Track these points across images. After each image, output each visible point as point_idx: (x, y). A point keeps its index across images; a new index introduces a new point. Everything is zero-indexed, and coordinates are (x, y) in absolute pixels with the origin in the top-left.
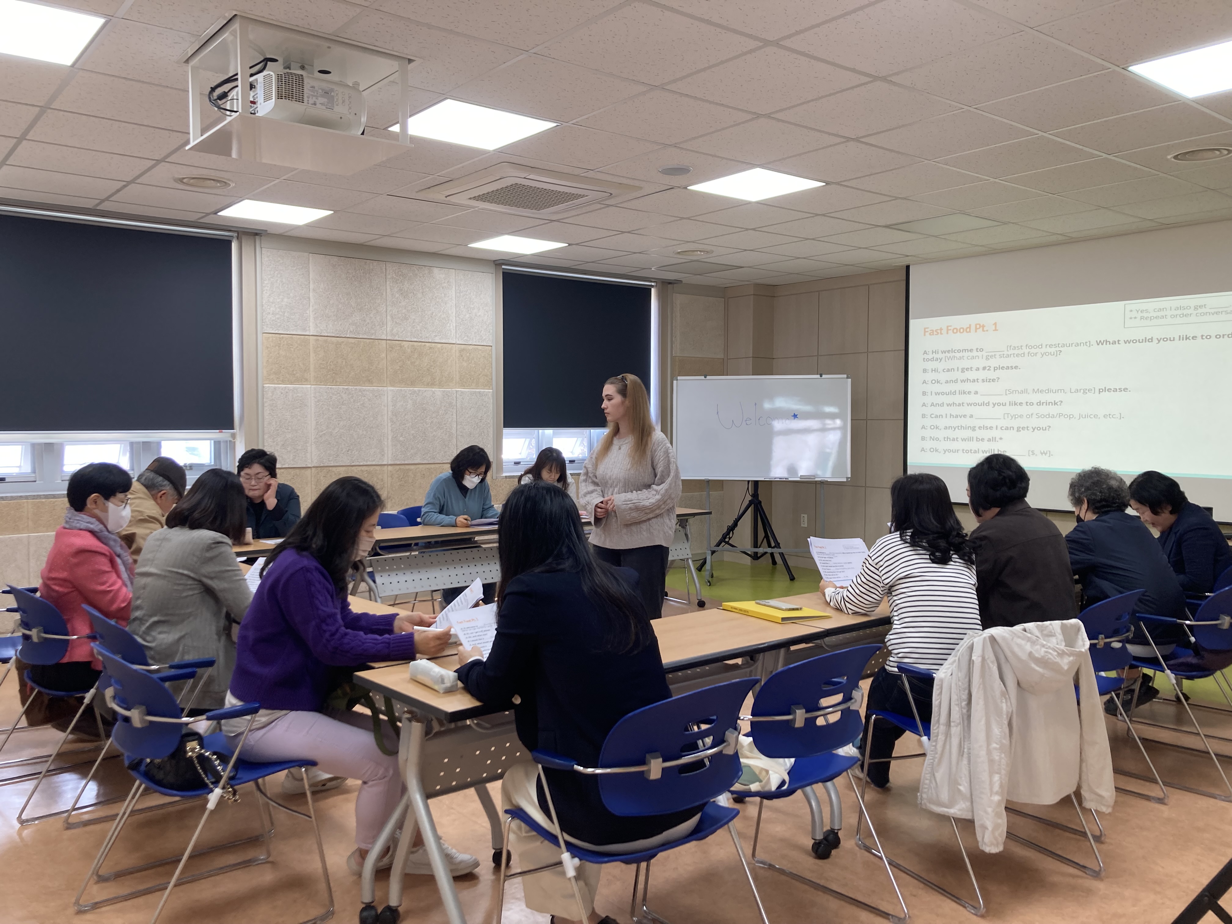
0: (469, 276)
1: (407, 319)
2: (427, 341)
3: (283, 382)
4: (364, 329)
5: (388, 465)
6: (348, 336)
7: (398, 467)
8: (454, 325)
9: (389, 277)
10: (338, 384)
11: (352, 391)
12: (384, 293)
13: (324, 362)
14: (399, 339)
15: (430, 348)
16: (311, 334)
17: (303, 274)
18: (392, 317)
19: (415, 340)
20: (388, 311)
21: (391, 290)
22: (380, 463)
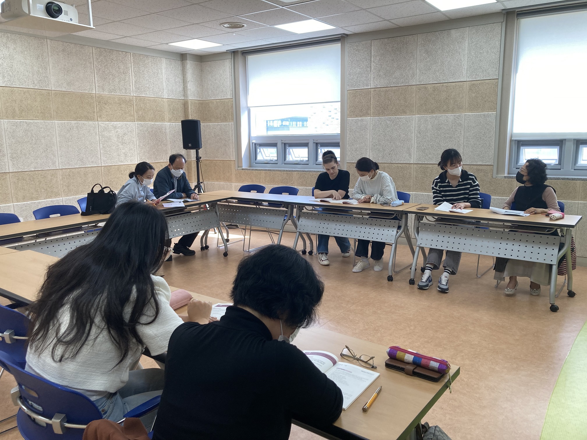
0: (481, 28)
1: (430, 69)
2: (444, 82)
3: (357, 116)
4: (402, 80)
5: (414, 164)
6: (392, 86)
7: (421, 165)
8: (466, 68)
9: (419, 44)
10: (386, 116)
11: (393, 119)
12: (416, 56)
13: (378, 103)
14: (424, 83)
15: (447, 87)
16: (371, 87)
17: (368, 53)
18: (420, 71)
19: (435, 82)
20: (417, 67)
21: (420, 52)
22: (408, 162)
